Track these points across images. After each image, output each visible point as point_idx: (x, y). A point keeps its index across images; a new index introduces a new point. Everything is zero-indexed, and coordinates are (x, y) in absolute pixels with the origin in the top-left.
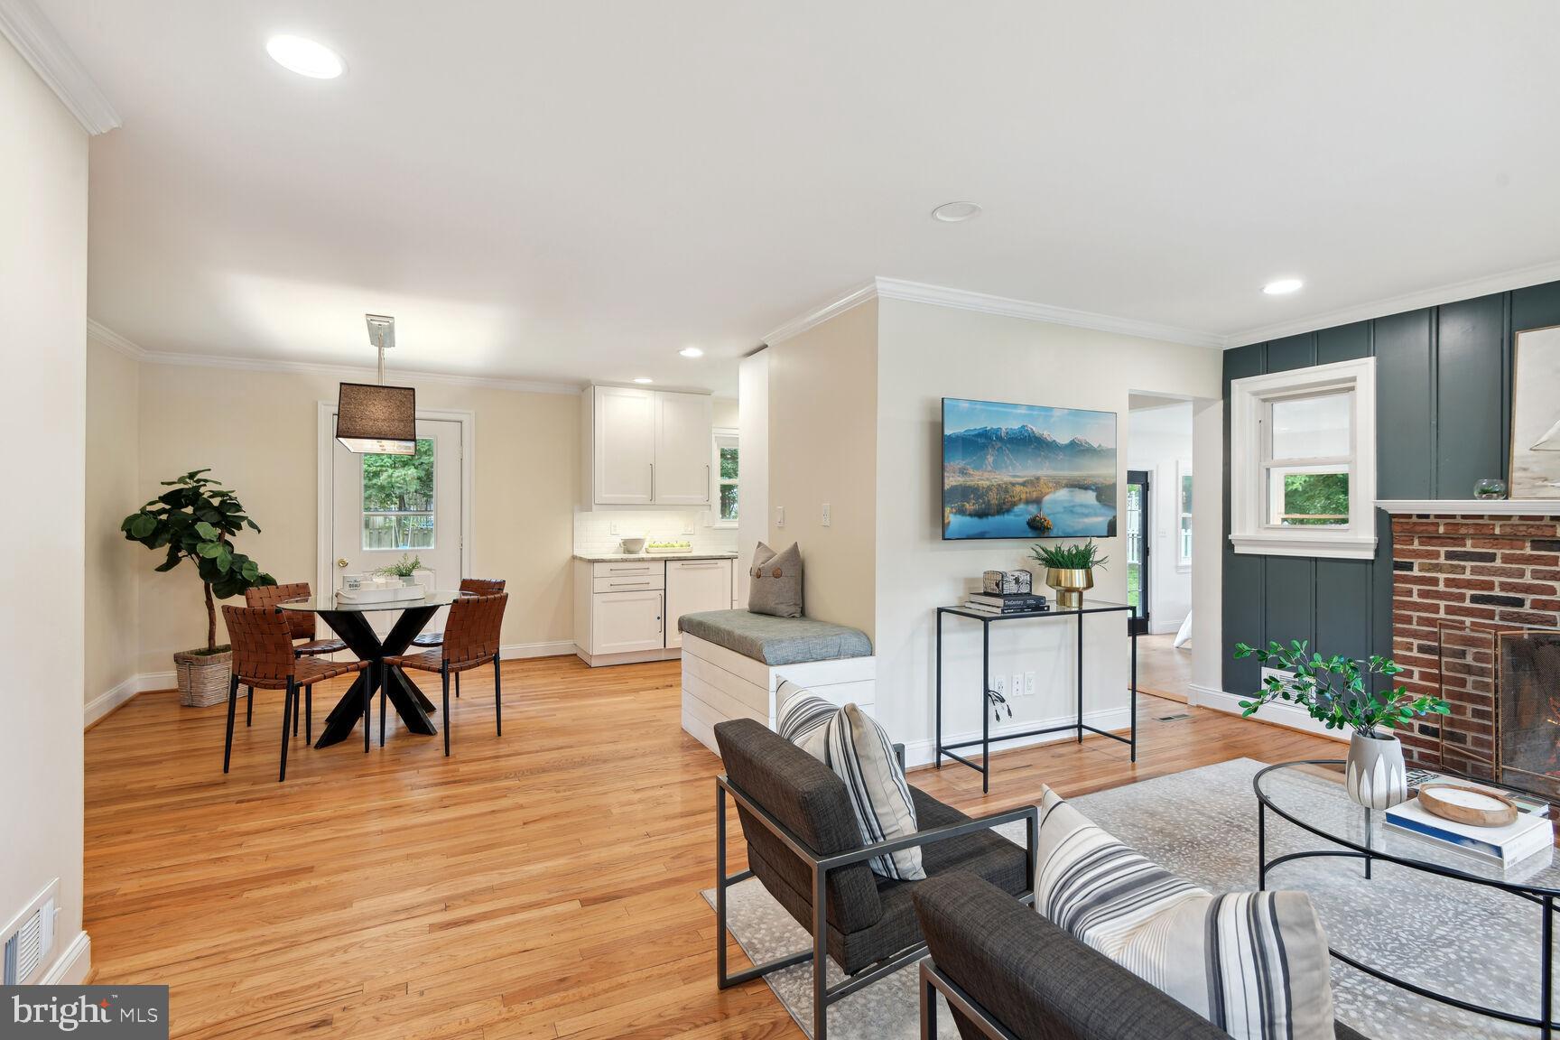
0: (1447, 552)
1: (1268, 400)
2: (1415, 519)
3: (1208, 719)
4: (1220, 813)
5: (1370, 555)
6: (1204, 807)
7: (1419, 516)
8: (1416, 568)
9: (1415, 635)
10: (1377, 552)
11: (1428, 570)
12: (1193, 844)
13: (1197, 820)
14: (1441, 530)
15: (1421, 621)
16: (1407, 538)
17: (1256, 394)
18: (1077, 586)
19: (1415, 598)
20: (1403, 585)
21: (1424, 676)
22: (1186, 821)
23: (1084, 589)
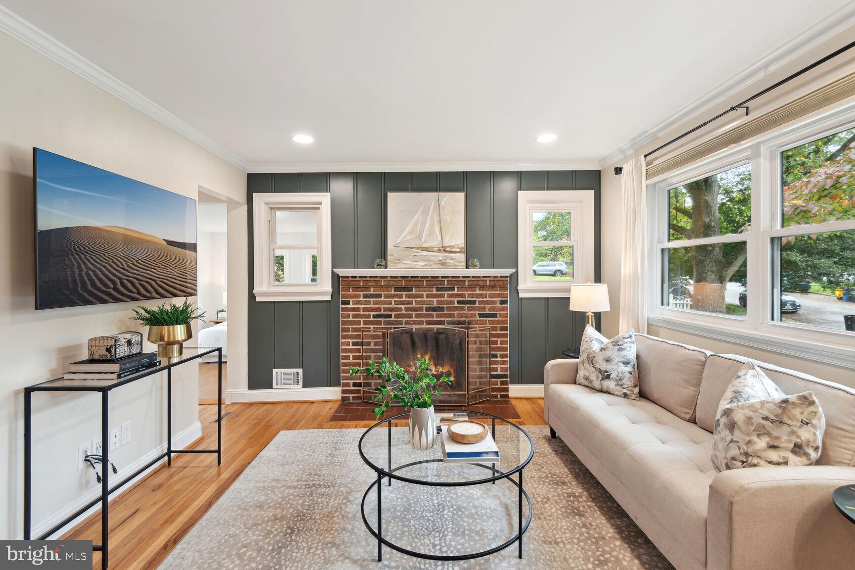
0: (364, 295)
1: (273, 209)
2: (350, 279)
3: (243, 411)
4: (298, 481)
5: (329, 298)
6: (286, 481)
7: (353, 277)
8: (351, 303)
9: (350, 337)
10: (332, 296)
11: (356, 304)
12: (300, 517)
13: (289, 494)
14: (361, 284)
15: (354, 330)
16: (347, 288)
17: (267, 204)
18: (180, 339)
19: (351, 319)
20: (345, 313)
21: (355, 358)
22: (283, 498)
23: (184, 341)
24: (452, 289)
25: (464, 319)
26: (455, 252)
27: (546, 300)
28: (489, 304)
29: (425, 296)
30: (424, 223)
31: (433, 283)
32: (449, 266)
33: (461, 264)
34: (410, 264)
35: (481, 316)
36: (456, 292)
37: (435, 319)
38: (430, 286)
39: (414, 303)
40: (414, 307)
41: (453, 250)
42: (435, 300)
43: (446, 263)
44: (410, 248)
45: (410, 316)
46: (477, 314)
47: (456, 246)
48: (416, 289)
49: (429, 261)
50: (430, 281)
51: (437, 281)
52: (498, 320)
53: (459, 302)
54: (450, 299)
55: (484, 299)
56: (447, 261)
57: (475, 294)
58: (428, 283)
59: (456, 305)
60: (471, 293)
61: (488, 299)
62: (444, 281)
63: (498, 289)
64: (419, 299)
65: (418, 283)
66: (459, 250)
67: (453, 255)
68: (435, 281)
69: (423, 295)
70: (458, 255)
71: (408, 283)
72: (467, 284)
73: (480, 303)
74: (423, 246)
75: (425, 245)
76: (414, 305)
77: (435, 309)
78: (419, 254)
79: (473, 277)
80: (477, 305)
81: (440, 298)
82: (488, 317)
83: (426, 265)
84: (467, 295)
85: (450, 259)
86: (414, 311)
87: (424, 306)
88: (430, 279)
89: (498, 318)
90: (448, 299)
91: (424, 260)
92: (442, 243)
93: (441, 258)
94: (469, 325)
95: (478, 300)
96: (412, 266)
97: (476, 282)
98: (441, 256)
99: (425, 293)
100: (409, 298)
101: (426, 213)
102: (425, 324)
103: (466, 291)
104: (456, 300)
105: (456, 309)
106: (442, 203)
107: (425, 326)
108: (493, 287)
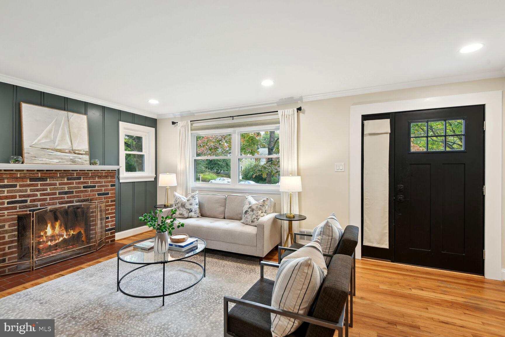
24: (80, 178)
25: (88, 198)
26: (82, 154)
27: (133, 183)
28: (104, 187)
29: (58, 184)
30: (57, 131)
31: (65, 175)
32: (78, 163)
33: (87, 162)
34: (45, 161)
35: (99, 194)
36: (82, 180)
37: (66, 200)
38: (62, 177)
39: (49, 190)
40: (48, 193)
41: (81, 152)
42: (66, 186)
43: (76, 161)
44: (45, 149)
45: (45, 200)
46: (97, 194)
47: (82, 150)
48: (51, 179)
49: (62, 159)
50: (63, 173)
51: (69, 173)
52: (110, 197)
53: (84, 187)
54: (78, 185)
55: (101, 184)
56: (76, 160)
57: (95, 181)
58: (61, 175)
59: (82, 189)
60: (93, 180)
61: (103, 184)
62: (74, 173)
63: (110, 178)
64: (53, 187)
65: (53, 174)
66: (85, 153)
67: (80, 156)
68: (67, 173)
69: (56, 183)
70: (84, 156)
71: (44, 175)
72: (90, 175)
73: (98, 187)
74: (57, 148)
75: (59, 148)
76: (49, 191)
77: (66, 193)
78: (53, 154)
79: (95, 171)
80: (97, 188)
81: (70, 185)
82: (103, 195)
83: (60, 162)
84: (90, 182)
85: (78, 159)
86: (49, 195)
87: (57, 191)
88: (63, 172)
89: (110, 195)
90: (76, 185)
91: (58, 159)
92: (72, 147)
93: (71, 158)
94: (91, 201)
95: (97, 185)
96: (48, 162)
97: (96, 174)
98: (72, 156)
99: (58, 182)
100: (43, 186)
101: (58, 124)
102: (58, 204)
103: (89, 180)
104: (82, 186)
105: (82, 192)
106: (71, 120)
107: (58, 206)
108: (106, 177)
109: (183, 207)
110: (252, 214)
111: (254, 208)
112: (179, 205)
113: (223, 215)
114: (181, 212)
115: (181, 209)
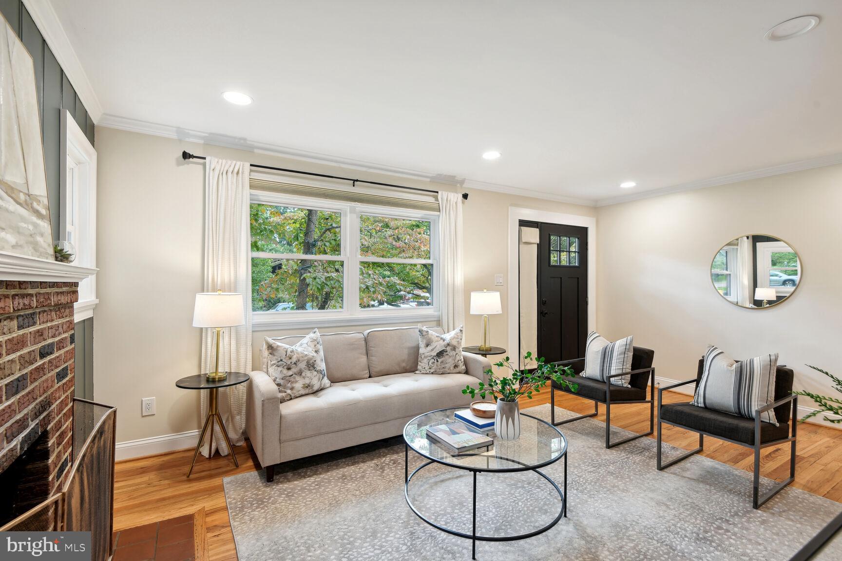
24: (35, 318)
25: (45, 396)
26: (42, 217)
28: (63, 348)
29: (4, 350)
33: (51, 252)
35: (58, 378)
36: (38, 325)
41: (40, 209)
42: (17, 356)
43: (38, 243)
50: (18, 296)
52: (69, 381)
53: (41, 354)
54: (33, 349)
56: (37, 239)
57: (53, 326)
58: (16, 304)
59: (38, 362)
60: (51, 324)
61: (62, 336)
63: (68, 311)
66: (45, 212)
70: (46, 225)
73: (57, 347)
74: (6, 178)
80: (55, 353)
81: (23, 347)
82: (62, 378)
85: (40, 234)
89: (69, 376)
92: (27, 183)
94: (50, 407)
99: (3, 340)
104: (39, 347)
105: (38, 373)
109: (311, 368)
110: (455, 354)
111: (455, 344)
112: (302, 365)
113: (367, 371)
114: (307, 381)
115: (308, 373)
